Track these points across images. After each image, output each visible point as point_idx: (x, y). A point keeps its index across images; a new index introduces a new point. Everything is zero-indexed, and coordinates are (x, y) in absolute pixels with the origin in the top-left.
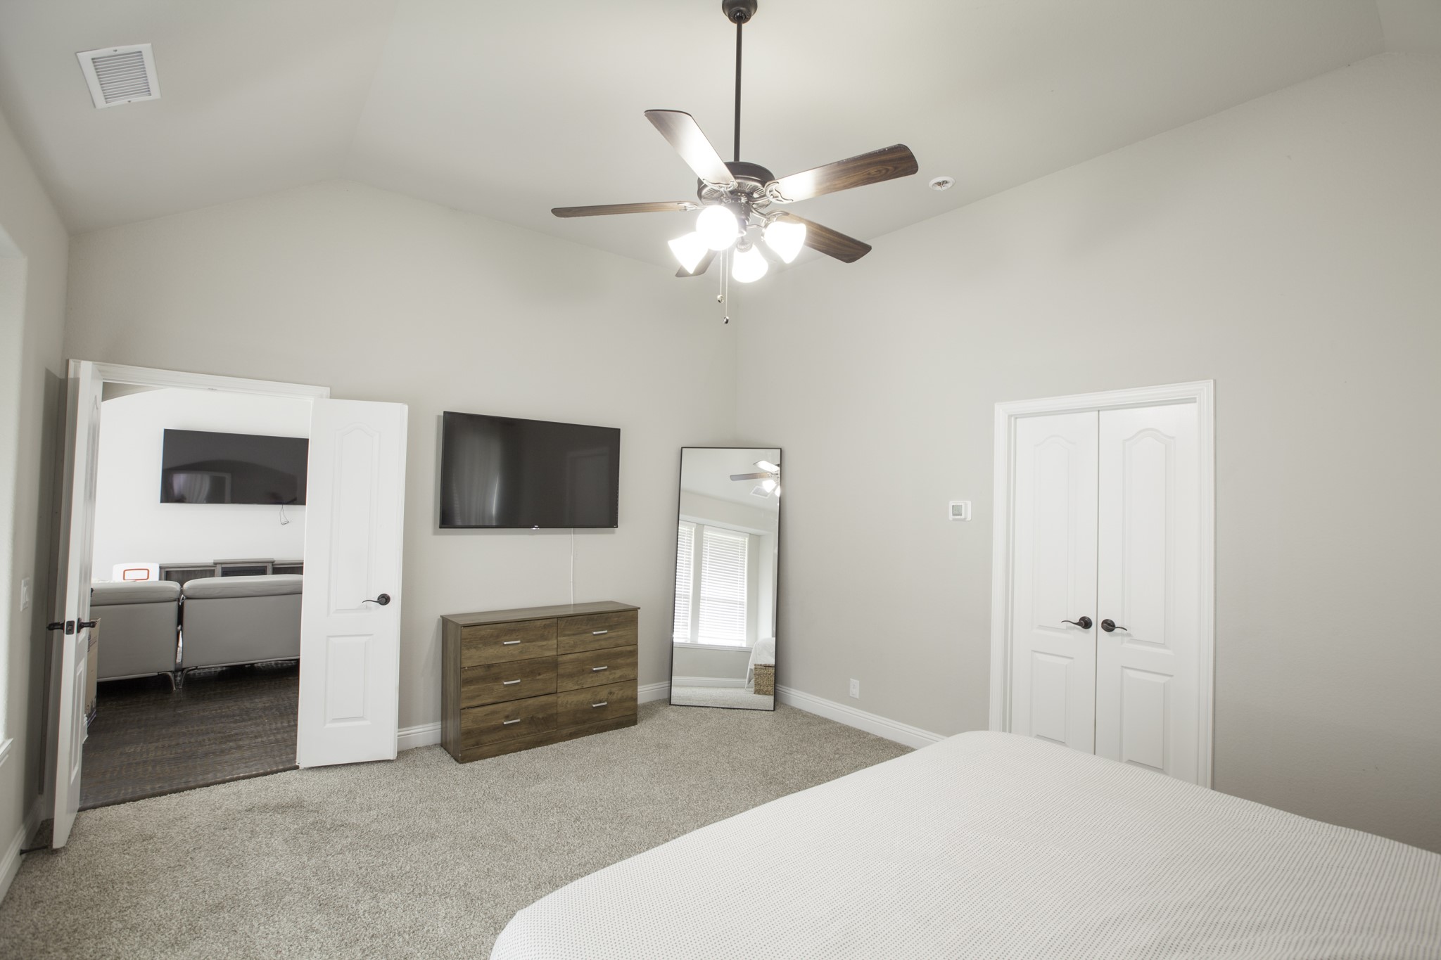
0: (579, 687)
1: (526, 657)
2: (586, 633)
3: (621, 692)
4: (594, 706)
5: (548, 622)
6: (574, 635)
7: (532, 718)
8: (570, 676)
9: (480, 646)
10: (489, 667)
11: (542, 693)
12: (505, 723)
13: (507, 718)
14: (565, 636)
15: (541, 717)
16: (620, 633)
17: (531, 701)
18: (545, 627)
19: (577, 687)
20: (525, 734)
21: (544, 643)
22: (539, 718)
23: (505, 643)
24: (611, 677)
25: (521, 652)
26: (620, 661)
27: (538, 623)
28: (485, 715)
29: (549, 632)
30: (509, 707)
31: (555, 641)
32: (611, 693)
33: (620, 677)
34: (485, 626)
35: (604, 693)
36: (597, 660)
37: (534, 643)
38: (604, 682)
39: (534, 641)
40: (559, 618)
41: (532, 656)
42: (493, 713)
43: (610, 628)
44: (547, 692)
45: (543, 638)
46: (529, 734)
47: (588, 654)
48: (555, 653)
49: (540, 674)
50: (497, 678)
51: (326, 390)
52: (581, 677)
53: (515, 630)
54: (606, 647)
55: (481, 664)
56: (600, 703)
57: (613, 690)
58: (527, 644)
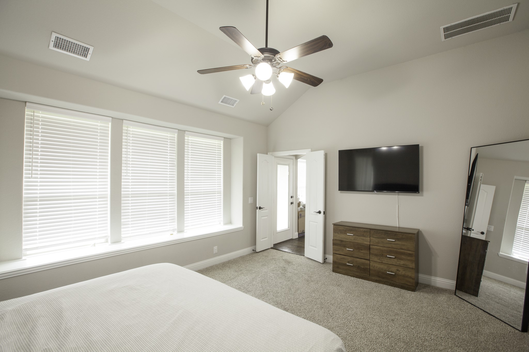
0: (381, 261)
1: (356, 242)
2: (384, 239)
3: (404, 272)
4: (387, 272)
5: (366, 230)
6: (378, 238)
7: (359, 266)
8: (376, 255)
9: (339, 233)
10: (342, 241)
11: (364, 258)
12: (347, 264)
13: (349, 262)
14: (374, 237)
15: (362, 267)
16: (403, 243)
17: (358, 260)
18: (364, 231)
19: (379, 261)
20: (356, 272)
21: (364, 238)
22: (361, 267)
23: (348, 234)
24: (398, 263)
25: (354, 239)
26: (403, 257)
27: (362, 229)
28: (341, 258)
29: (366, 234)
30: (350, 259)
31: (369, 239)
32: (398, 270)
33: (403, 264)
34: (341, 226)
35: (394, 269)
36: (390, 252)
37: (360, 237)
38: (394, 263)
39: (359, 236)
40: (370, 229)
41: (359, 242)
42: (343, 258)
43: (397, 239)
44: (366, 258)
45: (363, 236)
46: (357, 272)
47: (385, 248)
48: (369, 244)
49: (362, 250)
50: (345, 246)
51: (310, 150)
52: (381, 258)
53: (352, 230)
54: (394, 247)
55: (339, 239)
56: (392, 272)
57: (400, 269)
58: (357, 237)
